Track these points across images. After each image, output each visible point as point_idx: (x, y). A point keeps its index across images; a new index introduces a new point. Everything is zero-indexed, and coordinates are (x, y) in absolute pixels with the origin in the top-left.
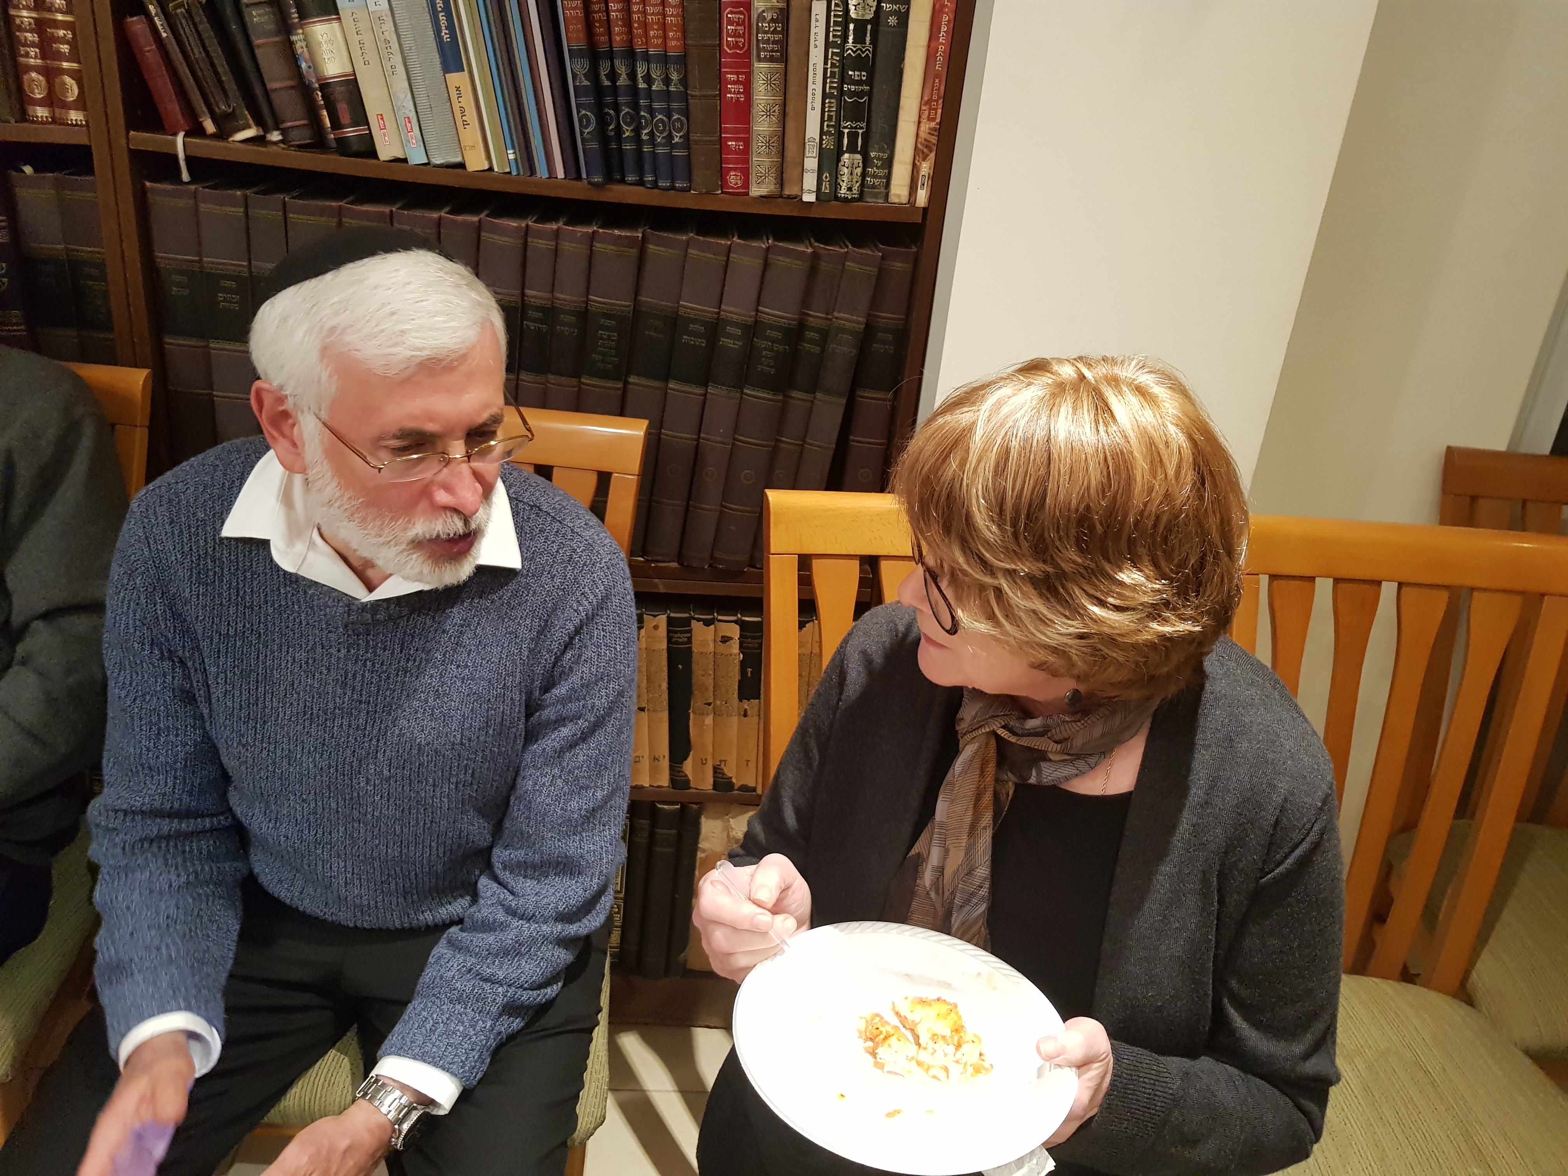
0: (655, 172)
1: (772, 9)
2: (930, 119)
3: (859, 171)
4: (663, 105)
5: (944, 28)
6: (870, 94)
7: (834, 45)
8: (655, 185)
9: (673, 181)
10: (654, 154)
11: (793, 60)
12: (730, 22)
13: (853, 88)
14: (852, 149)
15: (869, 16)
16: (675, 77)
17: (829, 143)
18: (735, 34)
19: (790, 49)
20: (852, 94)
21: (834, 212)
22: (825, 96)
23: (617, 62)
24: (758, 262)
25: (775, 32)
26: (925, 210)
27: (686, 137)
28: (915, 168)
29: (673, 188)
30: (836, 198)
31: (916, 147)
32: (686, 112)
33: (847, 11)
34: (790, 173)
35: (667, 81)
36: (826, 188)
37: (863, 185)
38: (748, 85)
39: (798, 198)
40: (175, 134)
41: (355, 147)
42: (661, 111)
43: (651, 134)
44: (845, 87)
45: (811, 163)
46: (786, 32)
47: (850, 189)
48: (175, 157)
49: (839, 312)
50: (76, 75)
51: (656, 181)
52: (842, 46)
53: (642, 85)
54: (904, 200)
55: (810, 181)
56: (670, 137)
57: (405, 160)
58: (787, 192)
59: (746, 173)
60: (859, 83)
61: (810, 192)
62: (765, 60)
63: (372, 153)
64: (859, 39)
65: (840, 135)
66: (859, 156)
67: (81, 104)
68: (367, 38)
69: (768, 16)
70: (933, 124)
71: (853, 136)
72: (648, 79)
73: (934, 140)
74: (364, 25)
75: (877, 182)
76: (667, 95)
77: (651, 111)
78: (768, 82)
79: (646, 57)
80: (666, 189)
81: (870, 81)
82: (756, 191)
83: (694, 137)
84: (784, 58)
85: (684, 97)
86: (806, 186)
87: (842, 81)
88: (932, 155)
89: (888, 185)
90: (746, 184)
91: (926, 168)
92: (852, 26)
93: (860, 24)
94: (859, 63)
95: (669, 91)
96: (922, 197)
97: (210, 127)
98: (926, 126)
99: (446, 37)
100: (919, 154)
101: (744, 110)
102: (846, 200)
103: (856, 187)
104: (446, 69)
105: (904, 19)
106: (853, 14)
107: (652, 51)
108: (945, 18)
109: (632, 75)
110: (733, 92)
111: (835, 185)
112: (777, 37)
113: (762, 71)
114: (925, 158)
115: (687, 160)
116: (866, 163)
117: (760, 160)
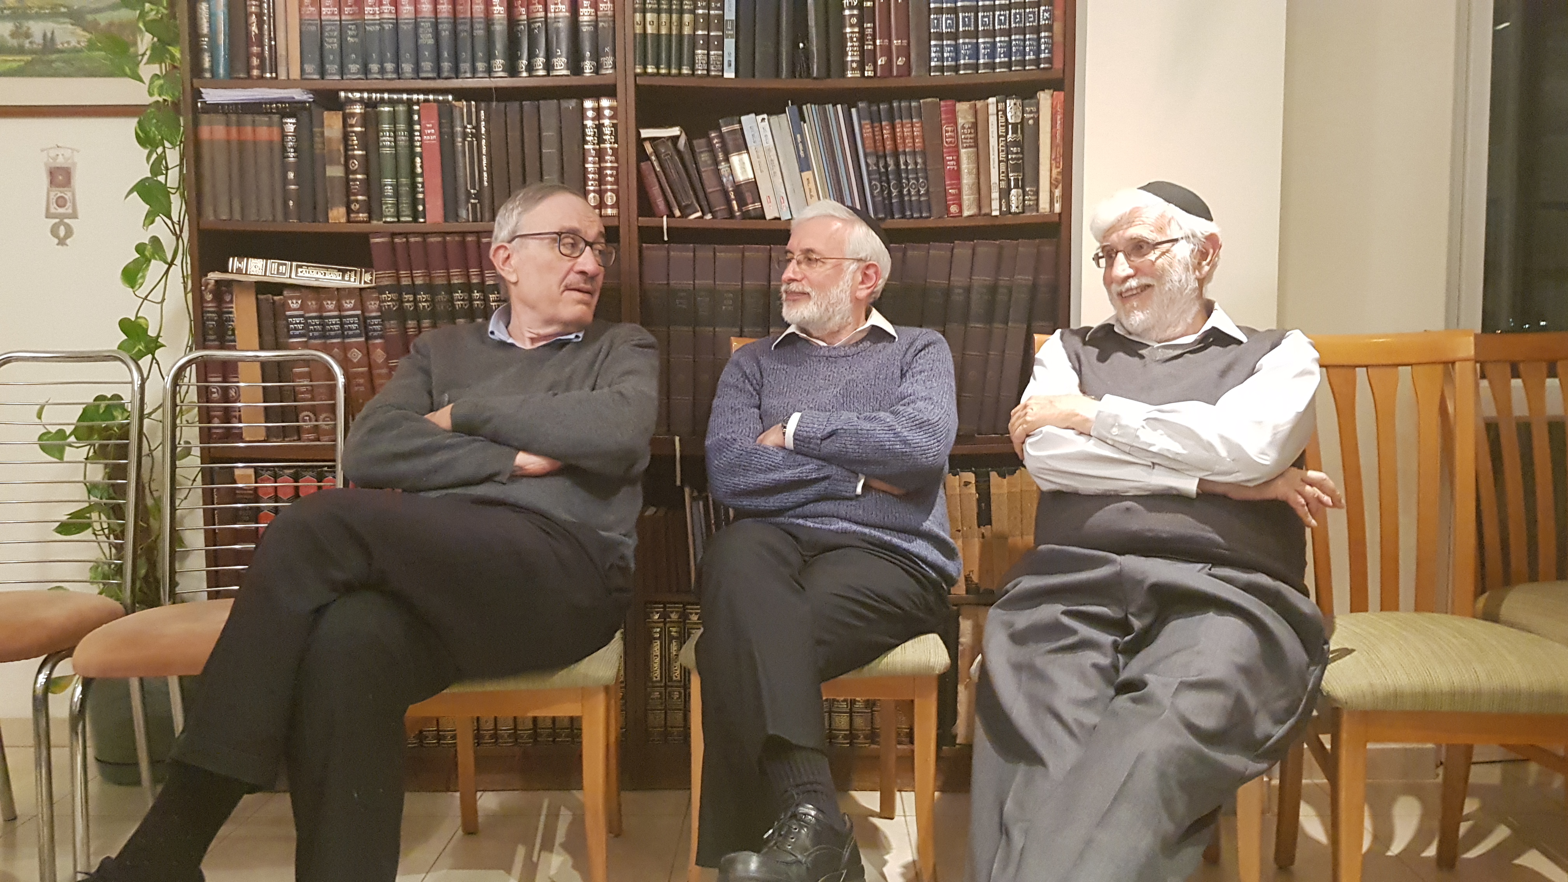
0: (911, 210)
1: (968, 122)
2: (1057, 167)
3: (1021, 198)
4: (914, 176)
5: (1059, 122)
6: (1022, 159)
7: (1002, 136)
8: (912, 217)
9: (921, 213)
10: (910, 201)
11: (981, 145)
12: (947, 132)
13: (1014, 156)
14: (1016, 186)
15: (1019, 121)
16: (919, 160)
17: (1003, 185)
18: (950, 137)
19: (980, 141)
20: (1012, 159)
21: (1009, 220)
22: (1000, 162)
23: (888, 159)
24: (970, 252)
25: (971, 133)
26: (1060, 214)
27: (927, 191)
28: (1052, 193)
29: (921, 217)
30: (1010, 213)
31: (1051, 183)
32: (926, 178)
33: (1007, 119)
34: (984, 202)
35: (916, 164)
36: (1004, 209)
37: (1024, 205)
38: (958, 162)
39: (989, 215)
40: (662, 217)
41: (753, 214)
42: (913, 179)
43: (909, 190)
44: (1010, 157)
45: (995, 195)
46: (976, 132)
47: (1017, 207)
48: (662, 228)
49: (1019, 274)
50: (616, 192)
51: (912, 215)
52: (1006, 136)
53: (903, 167)
54: (1048, 210)
55: (995, 205)
56: (919, 191)
57: (779, 219)
58: (983, 212)
59: (960, 206)
60: (1017, 153)
61: (996, 210)
62: (966, 147)
63: (763, 217)
64: (1015, 132)
65: (1009, 180)
66: (1020, 191)
67: (616, 205)
68: (763, 159)
69: (967, 126)
70: (1059, 170)
71: (1016, 180)
72: (906, 163)
73: (1060, 177)
74: (761, 154)
75: (1031, 203)
76: (915, 171)
77: (908, 179)
78: (968, 158)
79: (905, 153)
80: (918, 218)
81: (1022, 152)
82: (966, 213)
83: (931, 190)
84: (976, 146)
85: (925, 170)
86: (993, 207)
87: (1007, 154)
88: (1060, 185)
89: (1037, 204)
90: (961, 211)
91: (1058, 192)
92: (1010, 126)
93: (1015, 125)
94: (1016, 143)
95: (916, 169)
96: (1057, 208)
97: (677, 213)
98: (1055, 171)
99: (802, 154)
100: (1053, 185)
101: (957, 174)
102: (1015, 213)
103: (1020, 206)
104: (801, 171)
105: (1037, 121)
106: (1010, 121)
107: (907, 150)
108: (1059, 117)
109: (897, 164)
110: (951, 165)
111: (1009, 206)
112: (972, 136)
113: (965, 153)
114: (1056, 187)
115: (928, 202)
116: (1024, 193)
117: (968, 198)
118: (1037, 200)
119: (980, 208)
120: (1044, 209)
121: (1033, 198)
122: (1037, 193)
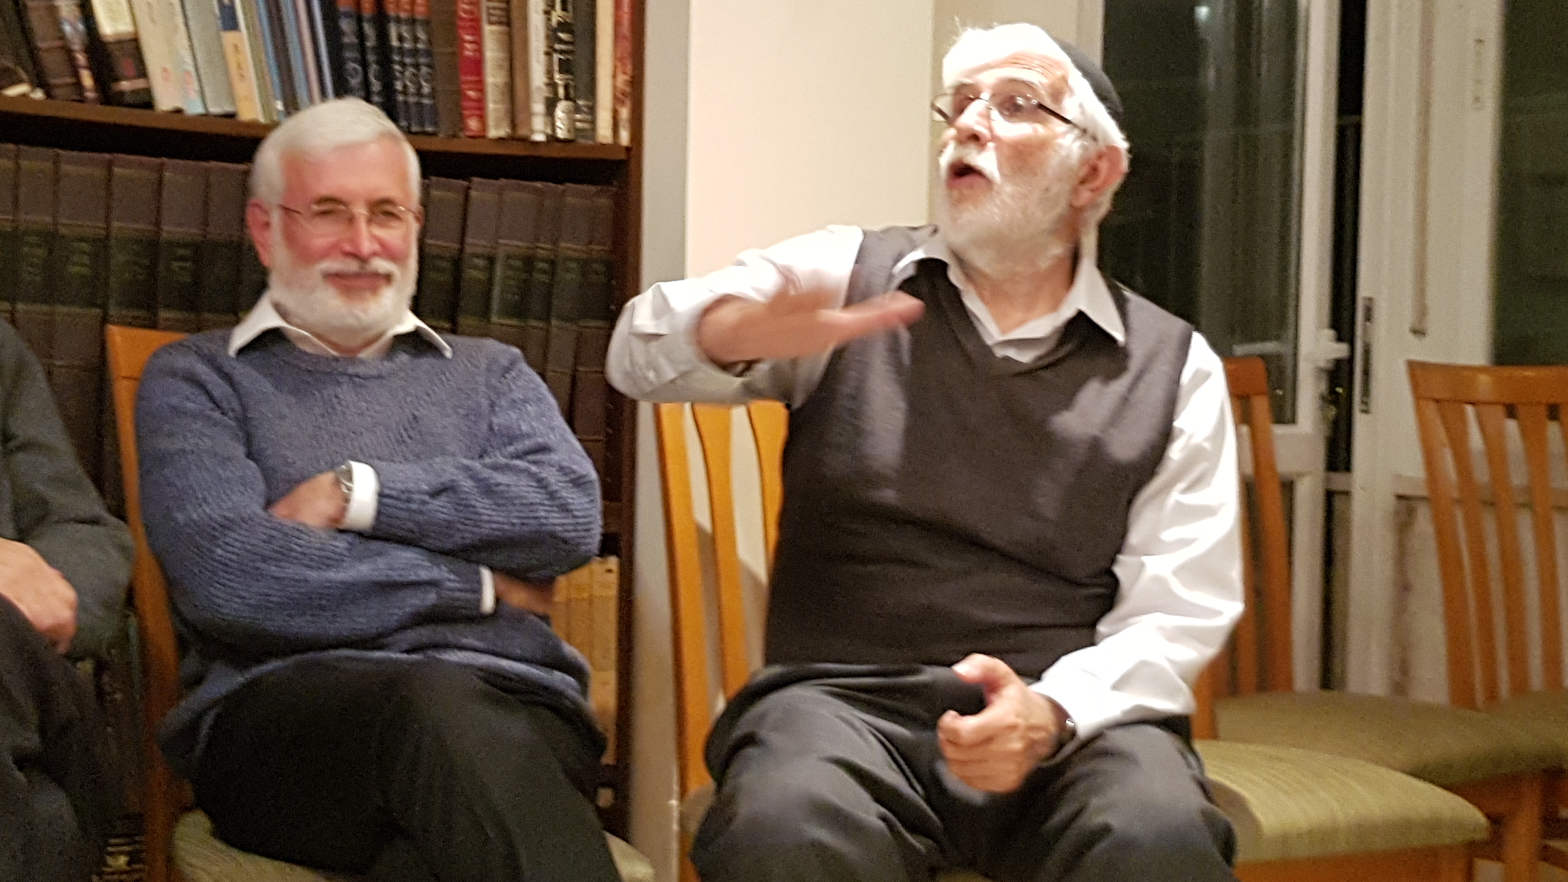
2: (625, 73)
3: (571, 116)
4: (413, 60)
5: (625, 1)
6: (573, 53)
9: (422, 124)
10: (406, 103)
11: (516, 24)
13: (562, 47)
14: (567, 98)
16: (422, 35)
17: (548, 92)
18: (469, 2)
19: (515, 14)
20: (561, 52)
21: (556, 151)
22: (545, 53)
24: (496, 197)
25: (500, 1)
26: (628, 149)
27: (433, 89)
28: (615, 113)
29: (423, 132)
30: (558, 140)
31: (614, 96)
32: (432, 67)
34: (521, 117)
35: (416, 40)
36: (549, 132)
37: (575, 129)
38: (479, 43)
39: (525, 141)
41: (129, 99)
42: (411, 65)
43: (405, 86)
44: (558, 47)
45: (539, 107)
46: (509, 2)
47: (566, 131)
51: (410, 125)
52: (552, 13)
53: (395, 43)
54: (610, 139)
55: (538, 123)
56: (421, 87)
57: (182, 111)
59: (482, 118)
60: (567, 43)
61: (537, 132)
62: (492, 23)
63: (150, 106)
64: (564, 9)
65: (556, 85)
66: (570, 105)
70: (627, 78)
71: (566, 87)
72: (399, 38)
73: (628, 89)
75: (586, 126)
76: (415, 52)
77: (403, 65)
78: (496, 41)
79: (398, 20)
80: (417, 133)
81: (574, 43)
82: (492, 133)
83: (439, 88)
84: (508, 24)
85: (429, 53)
86: (535, 128)
87: (554, 43)
88: (628, 103)
89: (595, 129)
90: (484, 128)
91: (625, 113)
94: (563, 26)
95: (417, 48)
96: (625, 137)
98: (622, 79)
100: (617, 100)
101: (477, 65)
102: (564, 141)
103: (571, 130)
104: (223, 28)
107: (403, 15)
109: (383, 36)
110: (469, 50)
111: (555, 127)
112: (502, 5)
113: (492, 32)
114: (623, 103)
115: (434, 108)
116: (577, 109)
117: (494, 106)
118: (593, 122)
119: (514, 125)
120: (605, 137)
121: (589, 117)
122: (592, 110)
